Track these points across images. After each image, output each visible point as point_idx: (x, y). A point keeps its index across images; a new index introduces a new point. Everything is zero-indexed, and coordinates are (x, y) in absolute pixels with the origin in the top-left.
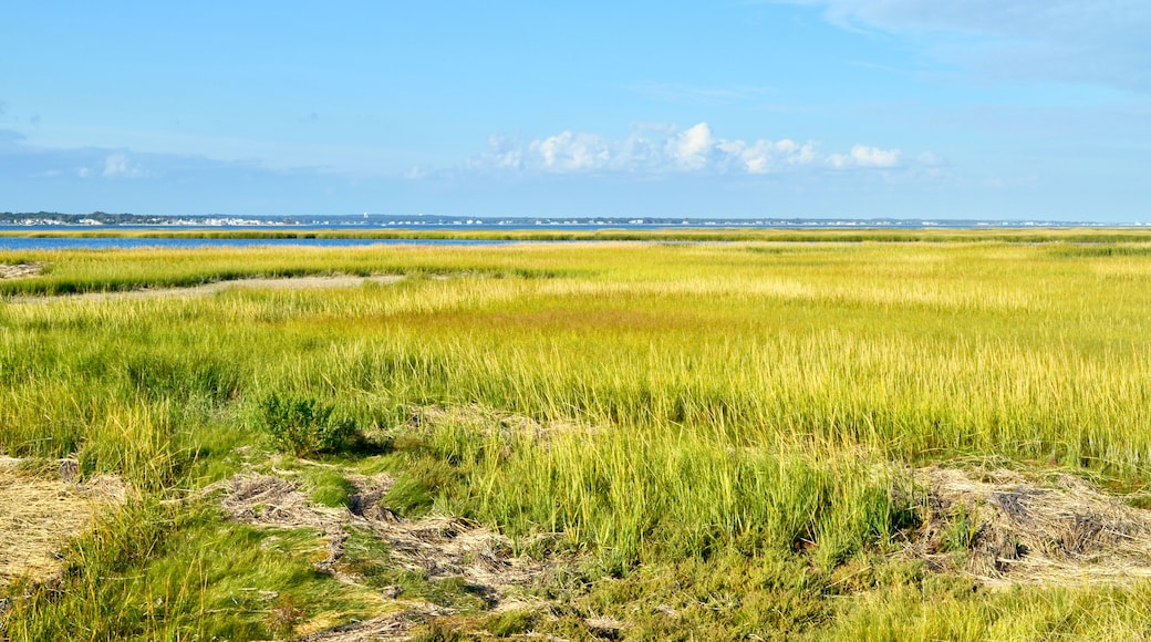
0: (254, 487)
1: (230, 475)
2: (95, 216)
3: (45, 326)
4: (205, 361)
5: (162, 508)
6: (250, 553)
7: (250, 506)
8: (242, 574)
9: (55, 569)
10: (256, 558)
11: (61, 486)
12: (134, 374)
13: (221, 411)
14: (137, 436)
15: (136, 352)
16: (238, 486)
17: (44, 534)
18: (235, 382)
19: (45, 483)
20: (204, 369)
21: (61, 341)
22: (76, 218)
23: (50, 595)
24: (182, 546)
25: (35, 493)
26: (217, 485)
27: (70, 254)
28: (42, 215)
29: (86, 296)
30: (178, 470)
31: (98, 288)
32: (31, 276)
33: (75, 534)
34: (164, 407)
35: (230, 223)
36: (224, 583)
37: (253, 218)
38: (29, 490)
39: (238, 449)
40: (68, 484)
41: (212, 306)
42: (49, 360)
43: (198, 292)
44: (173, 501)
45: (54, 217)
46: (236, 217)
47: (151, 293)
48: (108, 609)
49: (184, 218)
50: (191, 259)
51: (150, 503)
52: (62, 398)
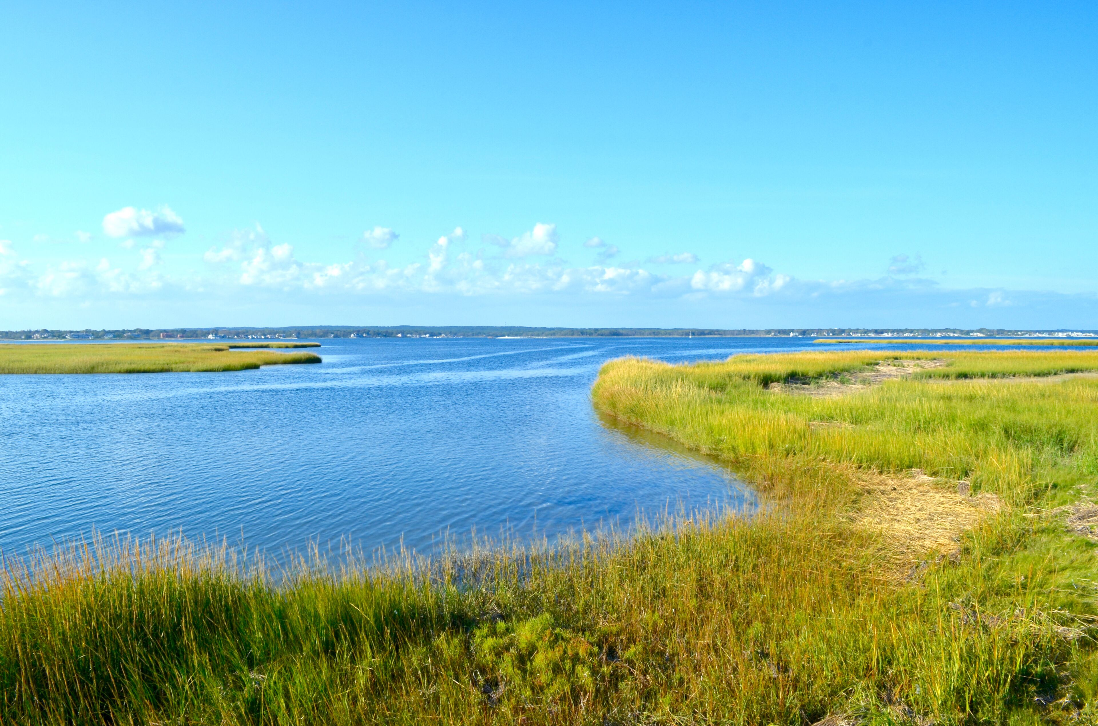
0: (1090, 512)
1: (1072, 502)
2: (980, 331)
3: (949, 398)
4: (1055, 425)
5: (1025, 519)
6: (1086, 556)
7: (1087, 525)
8: (1080, 569)
9: (954, 548)
10: (1090, 560)
11: (959, 497)
12: (1006, 431)
13: (1066, 460)
14: (1008, 469)
15: (1009, 417)
16: (1078, 511)
17: (948, 525)
18: (1076, 442)
19: (948, 495)
20: (1055, 431)
21: (961, 408)
22: (968, 332)
23: (952, 563)
24: (1038, 545)
25: (942, 499)
26: (1063, 508)
27: (964, 354)
28: (947, 330)
29: (975, 381)
30: (1036, 495)
31: (983, 376)
32: (941, 368)
33: (968, 527)
34: (1027, 454)
35: (1073, 335)
36: (1067, 573)
37: (1089, 332)
38: (938, 497)
39: (1078, 486)
40: (963, 497)
41: (1060, 389)
42: (952, 419)
43: (1050, 380)
44: (1031, 515)
45: (954, 331)
46: (1077, 331)
47: (1017, 380)
48: (988, 578)
49: (1039, 332)
50: (1045, 358)
51: (1016, 515)
52: (960, 443)
